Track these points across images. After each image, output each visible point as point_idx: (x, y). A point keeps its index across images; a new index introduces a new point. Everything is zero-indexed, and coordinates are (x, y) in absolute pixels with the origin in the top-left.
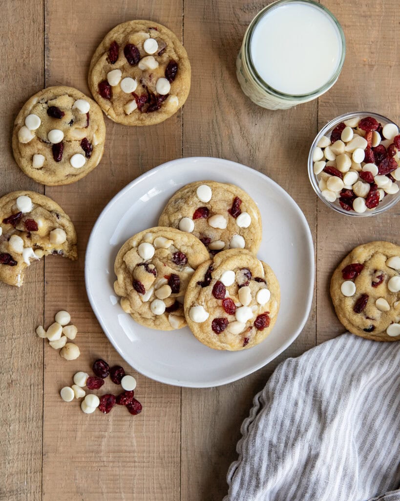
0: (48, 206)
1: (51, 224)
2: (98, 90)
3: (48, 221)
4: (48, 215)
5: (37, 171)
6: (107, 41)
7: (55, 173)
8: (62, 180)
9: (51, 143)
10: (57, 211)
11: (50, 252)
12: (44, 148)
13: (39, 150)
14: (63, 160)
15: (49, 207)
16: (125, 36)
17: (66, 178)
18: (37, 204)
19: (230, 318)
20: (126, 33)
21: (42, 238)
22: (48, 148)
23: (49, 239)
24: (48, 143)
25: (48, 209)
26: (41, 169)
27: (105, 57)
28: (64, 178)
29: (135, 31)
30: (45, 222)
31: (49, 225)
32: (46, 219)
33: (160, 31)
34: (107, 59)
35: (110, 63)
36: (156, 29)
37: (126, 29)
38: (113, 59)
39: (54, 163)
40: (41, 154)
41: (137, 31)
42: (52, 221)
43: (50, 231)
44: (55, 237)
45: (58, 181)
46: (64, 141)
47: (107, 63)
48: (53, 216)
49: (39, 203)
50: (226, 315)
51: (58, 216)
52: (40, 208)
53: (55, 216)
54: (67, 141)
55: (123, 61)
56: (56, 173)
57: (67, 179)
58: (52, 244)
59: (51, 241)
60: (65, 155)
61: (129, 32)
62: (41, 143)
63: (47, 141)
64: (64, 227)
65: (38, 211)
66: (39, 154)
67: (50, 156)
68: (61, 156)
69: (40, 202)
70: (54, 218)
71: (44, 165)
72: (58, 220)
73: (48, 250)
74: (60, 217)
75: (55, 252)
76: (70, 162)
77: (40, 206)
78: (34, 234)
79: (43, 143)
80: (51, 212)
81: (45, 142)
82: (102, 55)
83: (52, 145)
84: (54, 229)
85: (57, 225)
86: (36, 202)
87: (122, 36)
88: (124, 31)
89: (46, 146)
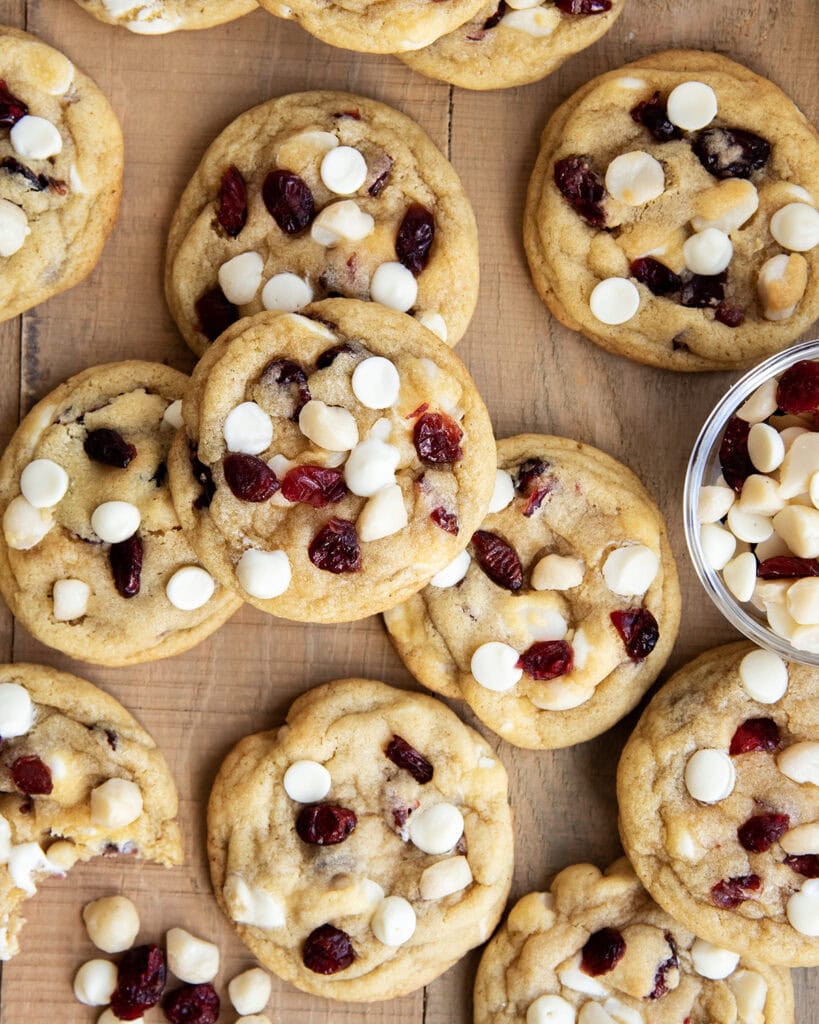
0: (81, 711)
1: (93, 768)
2: (196, 320)
3: (83, 759)
4: (82, 741)
5: (69, 629)
6: (211, 169)
7: (123, 630)
8: (149, 649)
9: (102, 542)
10: (110, 722)
11: (95, 848)
12: (84, 558)
13: (68, 566)
14: (144, 589)
15: (85, 713)
16: (264, 147)
17: (162, 638)
18: (47, 706)
19: (344, 511)
20: (264, 137)
21: (69, 810)
22: (96, 556)
23: (89, 813)
24: (94, 543)
25: (85, 719)
26: (81, 620)
27: (208, 217)
28: (153, 643)
29: (289, 130)
30: (75, 763)
31: (88, 771)
32: (77, 752)
33: (369, 121)
34: (214, 224)
35: (225, 234)
36: (356, 116)
37: (263, 125)
38: (232, 223)
39: (119, 600)
40: (77, 578)
41: (299, 130)
42: (94, 758)
43: (90, 789)
44: (103, 810)
45: (138, 654)
46: (143, 533)
47: (216, 237)
48: (97, 744)
49: (52, 703)
50: (328, 511)
51: (111, 738)
52: (57, 719)
53: (104, 742)
54: (152, 533)
55: (262, 224)
56: (127, 632)
57: (164, 641)
58: (97, 826)
59: (93, 818)
60: (149, 576)
61: (273, 133)
62: (73, 546)
63: (92, 538)
64: (132, 771)
65: (50, 729)
66: (69, 578)
67: (104, 582)
68: (138, 580)
69: (55, 700)
70: (99, 750)
71: (89, 609)
72: (112, 754)
73: (87, 843)
74: (118, 743)
75: (112, 847)
76: (166, 595)
77: (57, 711)
78: (43, 801)
79: (80, 545)
80: (91, 727)
81: (86, 540)
82: (199, 211)
83: (106, 547)
84: (102, 780)
85: (111, 768)
86: (45, 702)
87: (255, 147)
88: (259, 133)
89: (90, 553)
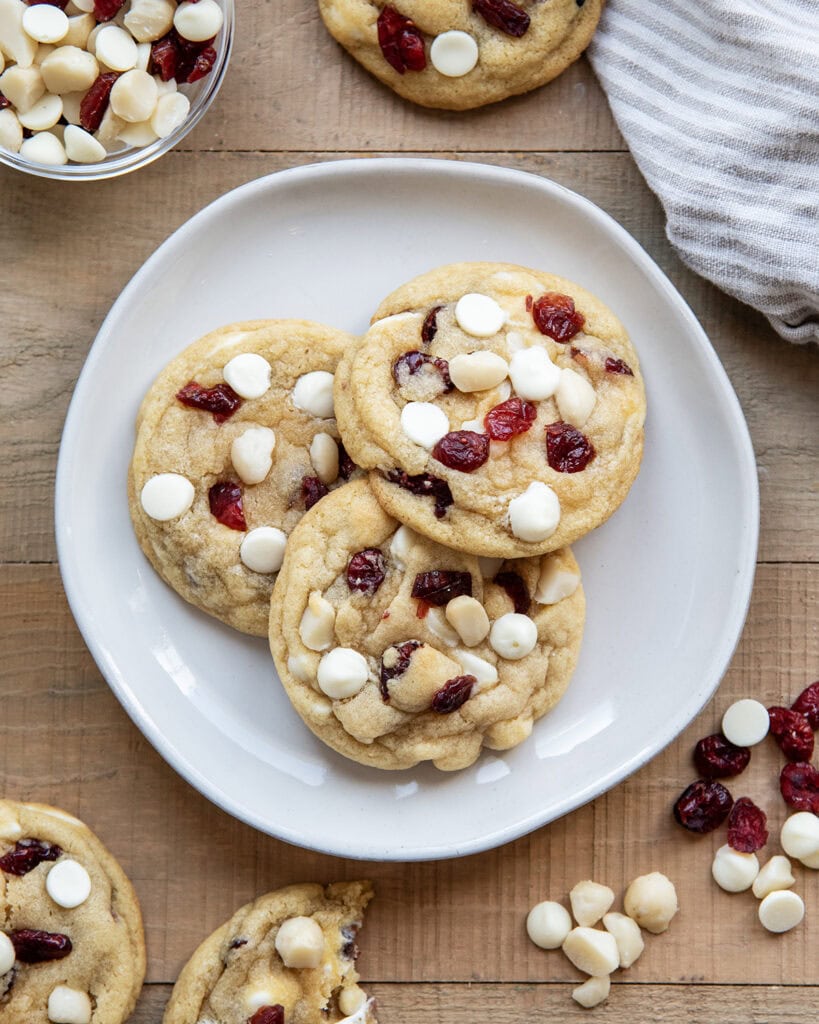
0: (208, 975)
1: (264, 964)
3: (252, 975)
4: (236, 975)
5: (98, 1011)
7: (105, 955)
8: (129, 932)
9: (13, 969)
10: (223, 946)
11: (346, 967)
12: (28, 989)
13: (34, 1006)
14: (65, 931)
15: (210, 971)
17: (120, 918)
18: (201, 1009)
19: (545, 418)
21: (305, 991)
22: (28, 977)
23: (309, 970)
24: (14, 978)
25: (216, 972)
26: (92, 998)
28: (122, 927)
30: (256, 983)
31: (266, 970)
32: (247, 980)
39: (74, 957)
40: (48, 997)
42: (255, 961)
43: (284, 969)
44: (303, 955)
45: (132, 943)
46: (8, 927)
48: (239, 959)
49: (197, 1003)
50: (538, 429)
51: (236, 945)
52: (214, 999)
53: (238, 952)
54: (8, 919)
56: (106, 949)
57: (124, 916)
58: (322, 963)
59: (313, 966)
60: (52, 924)
62: (15, 999)
63: (9, 979)
64: (270, 926)
65: (222, 1007)
66: (47, 1007)
67: (53, 971)
68: (54, 936)
69: (195, 1000)
70: (245, 958)
71: (81, 988)
72: (250, 945)
73: (341, 974)
74: (240, 938)
75: (347, 950)
76: (74, 909)
77: (206, 999)
78: (294, 1016)
79: (15, 992)
80: (225, 966)
81: (11, 985)
83: (19, 966)
84: (277, 956)
85: (265, 946)
86: (196, 1011)
89: (24, 983)
